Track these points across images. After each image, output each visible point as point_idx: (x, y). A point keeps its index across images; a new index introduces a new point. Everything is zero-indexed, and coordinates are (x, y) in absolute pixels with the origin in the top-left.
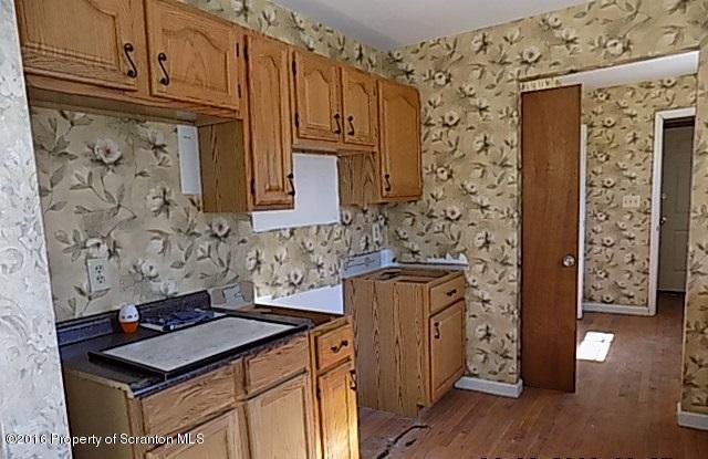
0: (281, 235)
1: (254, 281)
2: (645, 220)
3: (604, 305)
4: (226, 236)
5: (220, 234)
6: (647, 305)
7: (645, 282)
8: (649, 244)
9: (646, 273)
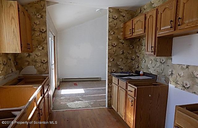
0: (182, 67)
1: (170, 79)
4: (164, 63)
5: (162, 62)
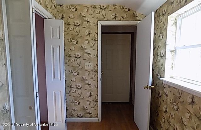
2: (95, 75)
3: (79, 118)
6: (98, 117)
7: (97, 106)
8: (97, 87)
9: (97, 101)
